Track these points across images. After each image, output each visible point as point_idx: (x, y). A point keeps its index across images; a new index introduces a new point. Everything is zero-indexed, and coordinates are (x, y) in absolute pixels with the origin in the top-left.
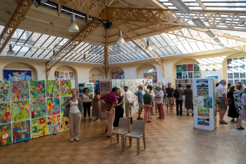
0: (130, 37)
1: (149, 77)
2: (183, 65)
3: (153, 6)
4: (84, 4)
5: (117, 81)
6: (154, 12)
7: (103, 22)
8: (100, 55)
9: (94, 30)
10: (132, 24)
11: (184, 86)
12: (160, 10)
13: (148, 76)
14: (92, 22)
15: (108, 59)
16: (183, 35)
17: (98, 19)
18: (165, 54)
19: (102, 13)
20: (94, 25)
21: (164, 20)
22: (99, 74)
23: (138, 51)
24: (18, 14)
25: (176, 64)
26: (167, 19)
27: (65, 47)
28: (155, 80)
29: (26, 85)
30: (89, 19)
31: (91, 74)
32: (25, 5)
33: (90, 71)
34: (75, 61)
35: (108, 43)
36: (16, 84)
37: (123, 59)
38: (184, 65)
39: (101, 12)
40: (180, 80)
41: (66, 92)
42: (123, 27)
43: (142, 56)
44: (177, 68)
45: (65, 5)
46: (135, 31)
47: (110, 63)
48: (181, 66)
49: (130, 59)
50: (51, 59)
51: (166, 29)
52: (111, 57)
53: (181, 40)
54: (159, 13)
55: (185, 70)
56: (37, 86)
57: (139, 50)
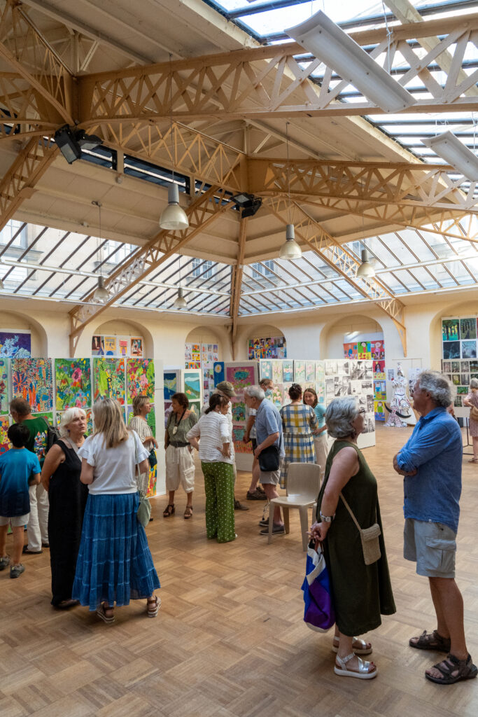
0: (309, 240)
1: (359, 354)
2: (464, 320)
3: (381, 156)
4: (187, 152)
5: (274, 364)
6: (385, 173)
7: (235, 198)
8: (219, 290)
9: (209, 220)
10: (317, 204)
11: (467, 379)
12: (403, 168)
13: (356, 353)
14: (204, 198)
15: (241, 302)
16: (466, 234)
17: (221, 190)
18: (408, 287)
19: (234, 175)
20: (210, 207)
21: (413, 193)
22: (213, 344)
23: (331, 280)
24: (16, 181)
25: (443, 316)
26: (422, 193)
27: (125, 267)
28: (377, 363)
29: (47, 371)
30: (196, 189)
31: (190, 346)
32: (36, 158)
33: (190, 334)
34: (149, 306)
35: (246, 256)
36: (23, 367)
37: (284, 302)
38: (467, 320)
39: (231, 170)
40: (456, 363)
41: (140, 391)
42: (291, 214)
43: (342, 293)
44: (444, 330)
45: (133, 154)
46: (325, 222)
47: (245, 314)
48: (458, 324)
49: (304, 301)
50: (84, 301)
51: (416, 218)
52: (249, 296)
53: (459, 248)
54: (399, 175)
55: (468, 333)
56: (71, 373)
57: (332, 275)
